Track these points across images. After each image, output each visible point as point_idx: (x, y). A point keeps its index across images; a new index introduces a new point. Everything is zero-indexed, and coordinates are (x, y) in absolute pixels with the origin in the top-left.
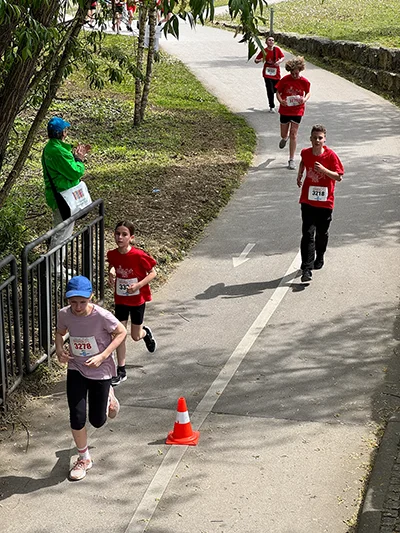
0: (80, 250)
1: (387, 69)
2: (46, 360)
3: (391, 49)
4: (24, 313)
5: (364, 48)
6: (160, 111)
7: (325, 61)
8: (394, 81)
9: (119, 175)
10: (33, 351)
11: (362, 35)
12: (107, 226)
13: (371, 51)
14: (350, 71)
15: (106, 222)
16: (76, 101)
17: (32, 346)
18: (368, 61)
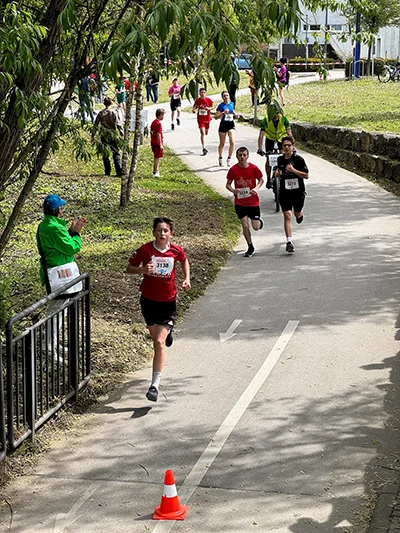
0: (66, 326)
1: (370, 152)
2: (30, 436)
3: (373, 132)
4: (8, 389)
5: (346, 132)
6: (146, 193)
7: (308, 145)
8: (377, 164)
9: (106, 254)
10: (17, 426)
11: (344, 121)
12: (93, 303)
13: (353, 134)
14: (333, 154)
15: (92, 299)
16: (63, 184)
17: (16, 421)
18: (351, 143)
